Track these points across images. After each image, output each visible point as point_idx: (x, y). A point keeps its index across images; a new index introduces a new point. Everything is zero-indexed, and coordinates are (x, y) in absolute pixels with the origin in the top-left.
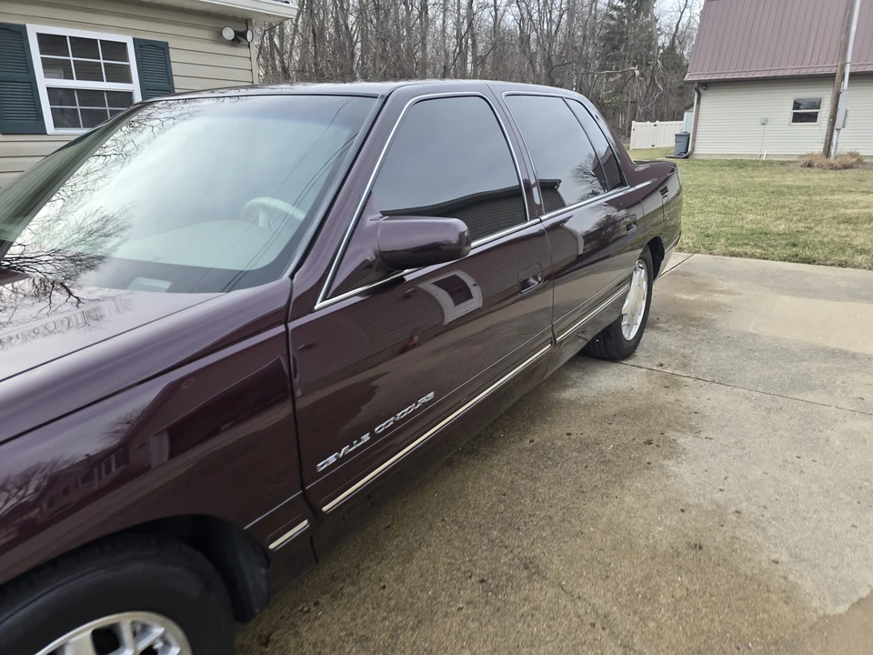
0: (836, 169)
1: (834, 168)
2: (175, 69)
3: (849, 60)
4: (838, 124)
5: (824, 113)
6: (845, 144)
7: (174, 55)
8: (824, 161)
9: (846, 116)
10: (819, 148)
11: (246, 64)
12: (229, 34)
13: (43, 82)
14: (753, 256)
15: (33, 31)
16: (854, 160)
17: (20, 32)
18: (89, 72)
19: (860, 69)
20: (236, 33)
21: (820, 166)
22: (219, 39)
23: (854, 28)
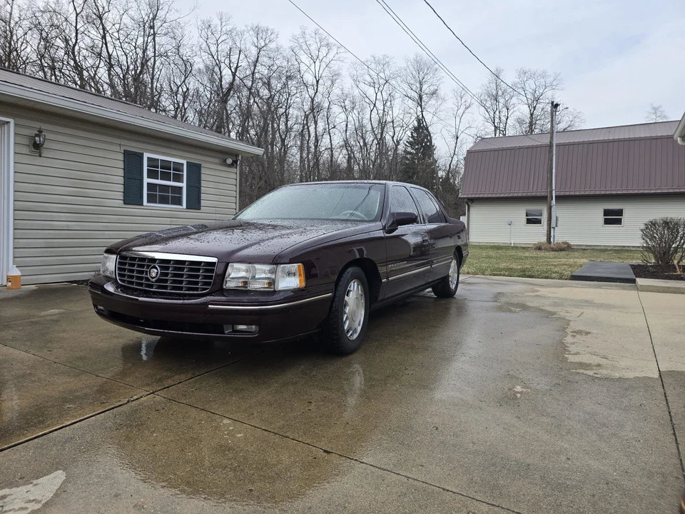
0: (555, 250)
1: (553, 250)
2: (203, 177)
3: (554, 188)
4: (553, 224)
5: (544, 219)
6: (559, 237)
7: (203, 171)
8: (548, 246)
9: (557, 220)
10: (544, 239)
11: (234, 176)
12: (229, 161)
13: (146, 180)
14: (504, 275)
15: (146, 155)
16: (566, 246)
17: (141, 156)
18: (166, 176)
19: (562, 194)
20: (233, 161)
21: (546, 249)
22: (224, 163)
23: (554, 171)
